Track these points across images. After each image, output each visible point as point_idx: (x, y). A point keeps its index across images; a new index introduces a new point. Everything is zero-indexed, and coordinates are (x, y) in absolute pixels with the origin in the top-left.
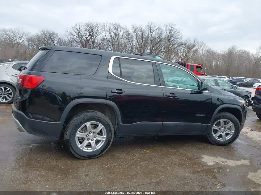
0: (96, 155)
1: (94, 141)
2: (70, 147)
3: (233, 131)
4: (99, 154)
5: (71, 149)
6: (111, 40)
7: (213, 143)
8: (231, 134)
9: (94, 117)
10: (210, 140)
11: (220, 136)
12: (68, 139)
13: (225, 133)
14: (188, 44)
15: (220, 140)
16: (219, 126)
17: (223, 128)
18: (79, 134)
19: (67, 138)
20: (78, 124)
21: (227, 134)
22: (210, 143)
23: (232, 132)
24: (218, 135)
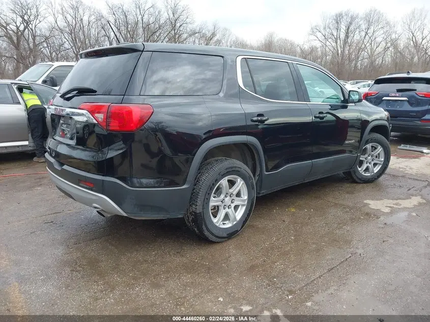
0: (237, 231)
1: (233, 208)
2: (204, 226)
3: (382, 158)
4: (242, 227)
5: (204, 228)
6: (67, 30)
7: (359, 181)
8: (380, 164)
9: (232, 168)
10: (355, 178)
11: (367, 169)
12: (200, 213)
13: (373, 163)
14: (204, 31)
15: (367, 174)
16: (364, 155)
17: (370, 158)
18: (213, 202)
19: (198, 212)
20: (213, 184)
21: (375, 165)
22: (354, 182)
23: (381, 161)
24: (364, 169)
